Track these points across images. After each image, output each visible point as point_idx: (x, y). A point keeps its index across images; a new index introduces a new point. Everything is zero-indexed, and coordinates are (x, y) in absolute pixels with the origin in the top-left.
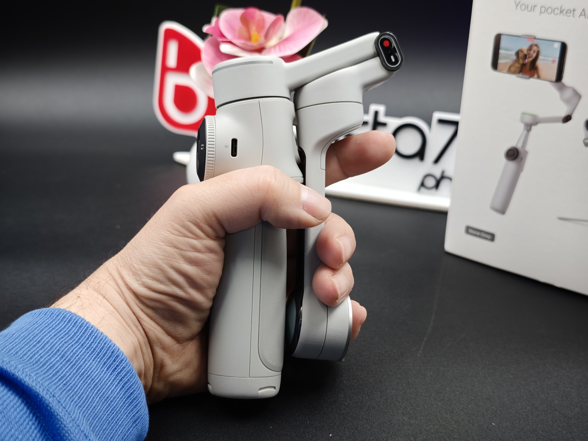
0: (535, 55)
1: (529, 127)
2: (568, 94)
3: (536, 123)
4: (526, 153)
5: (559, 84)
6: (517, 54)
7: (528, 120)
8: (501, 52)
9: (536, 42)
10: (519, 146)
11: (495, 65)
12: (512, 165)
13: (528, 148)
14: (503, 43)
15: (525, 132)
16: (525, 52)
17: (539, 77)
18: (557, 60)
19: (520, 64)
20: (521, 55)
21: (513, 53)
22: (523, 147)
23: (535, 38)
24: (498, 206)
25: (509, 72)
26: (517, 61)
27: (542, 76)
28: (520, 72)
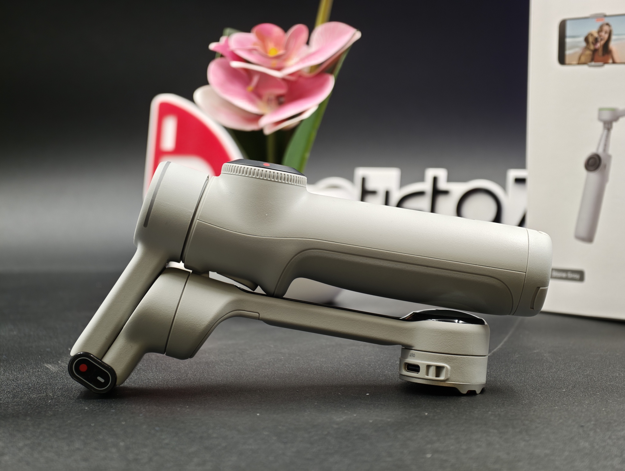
1: (608, 125)
3: (616, 119)
4: (609, 157)
7: (607, 116)
8: (568, 40)
10: (600, 152)
11: (562, 60)
12: (594, 176)
13: (611, 151)
14: (569, 32)
15: (606, 131)
17: (614, 62)
19: (590, 51)
20: (591, 39)
21: (582, 39)
22: (605, 150)
23: (605, 16)
24: (583, 232)
25: (580, 62)
26: (587, 48)
27: (617, 60)
28: (593, 60)
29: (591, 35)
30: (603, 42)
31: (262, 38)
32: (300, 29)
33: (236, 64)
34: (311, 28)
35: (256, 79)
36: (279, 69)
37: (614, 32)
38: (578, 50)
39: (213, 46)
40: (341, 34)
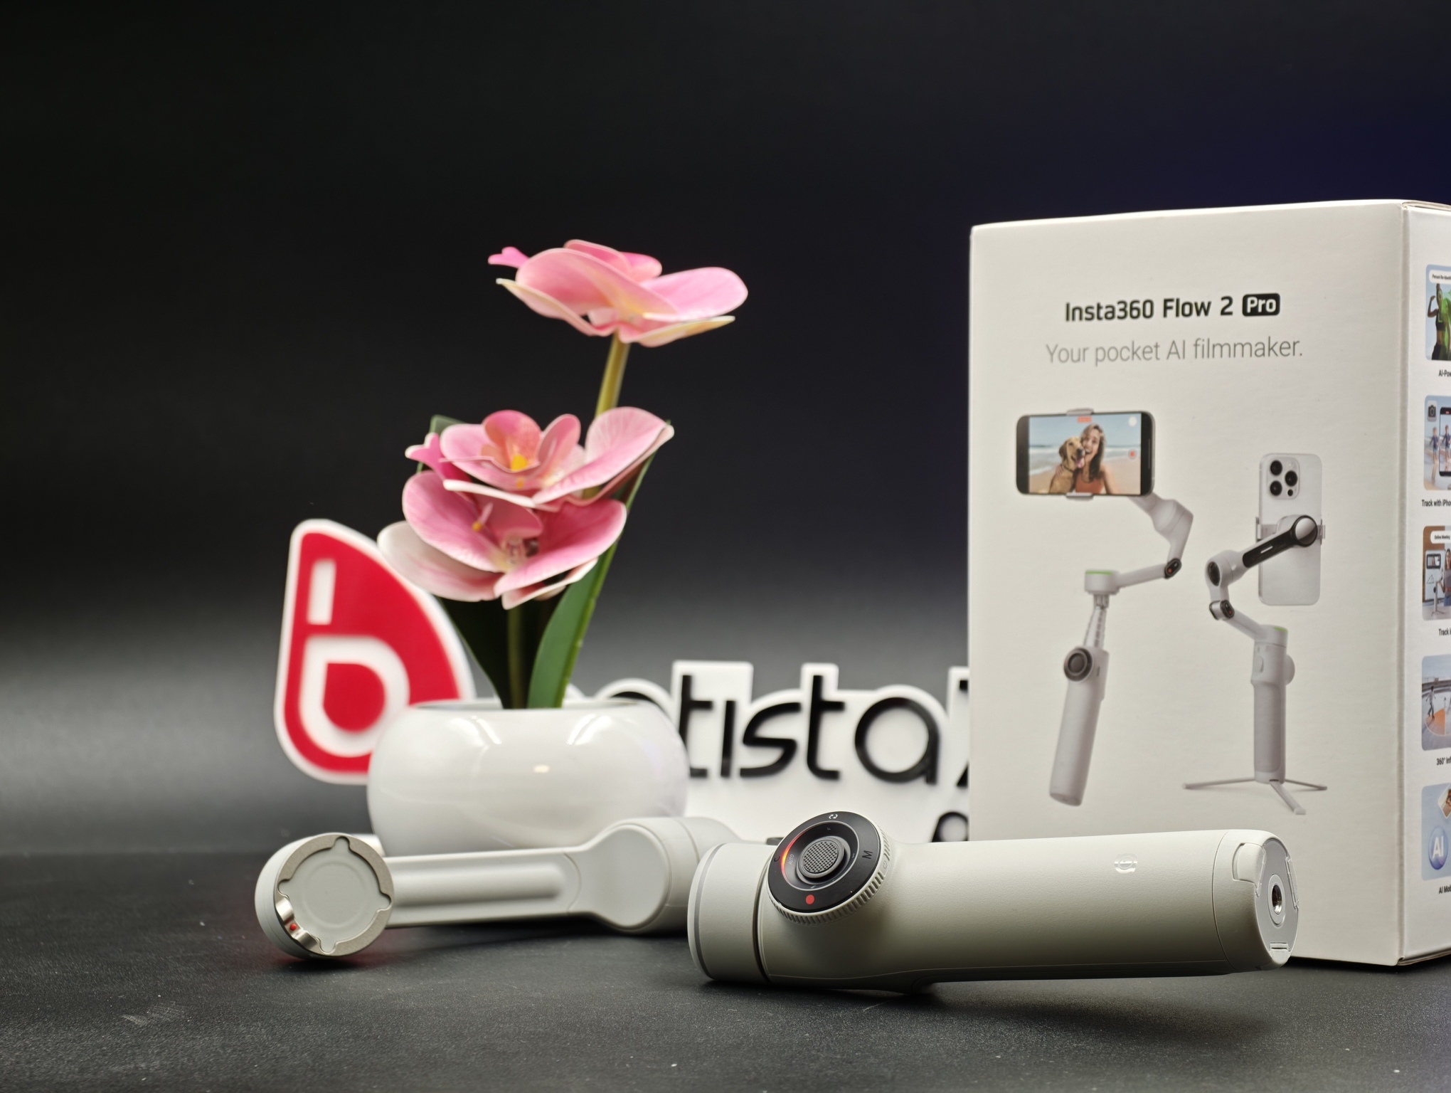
0: (1096, 447)
1: (1102, 600)
2: (1167, 515)
3: (1114, 590)
4: (1105, 654)
5: (1149, 497)
6: (1063, 452)
7: (1099, 584)
8: (1032, 451)
9: (1095, 420)
10: (1090, 646)
11: (1023, 484)
12: (1081, 689)
13: (1106, 646)
14: (1033, 438)
15: (1098, 611)
16: (1078, 445)
17: (1109, 493)
18: (1138, 450)
19: (1071, 471)
20: (1070, 452)
21: (1056, 450)
22: (1097, 643)
23: (1093, 414)
24: (1064, 787)
25: (1052, 491)
26: (1064, 466)
27: (1114, 490)
28: (1073, 487)
29: (1071, 444)
30: (1090, 458)
31: (499, 437)
32: (568, 422)
33: (452, 485)
34: (586, 420)
35: (487, 511)
36: (530, 493)
37: (1108, 442)
38: (1050, 470)
39: (411, 452)
40: (640, 431)
